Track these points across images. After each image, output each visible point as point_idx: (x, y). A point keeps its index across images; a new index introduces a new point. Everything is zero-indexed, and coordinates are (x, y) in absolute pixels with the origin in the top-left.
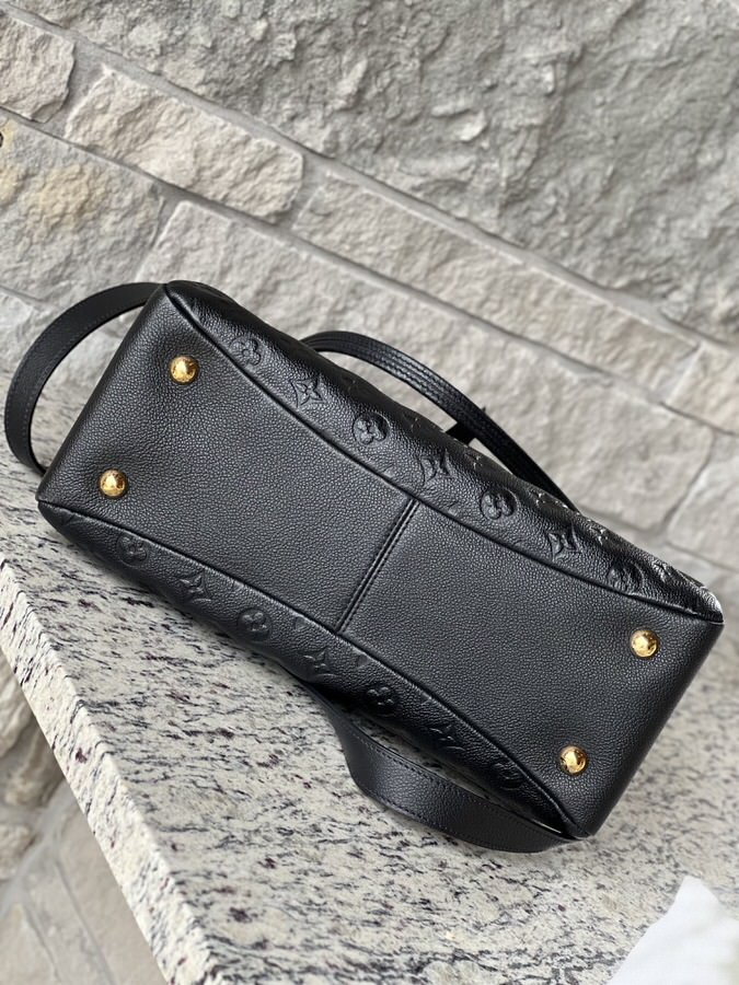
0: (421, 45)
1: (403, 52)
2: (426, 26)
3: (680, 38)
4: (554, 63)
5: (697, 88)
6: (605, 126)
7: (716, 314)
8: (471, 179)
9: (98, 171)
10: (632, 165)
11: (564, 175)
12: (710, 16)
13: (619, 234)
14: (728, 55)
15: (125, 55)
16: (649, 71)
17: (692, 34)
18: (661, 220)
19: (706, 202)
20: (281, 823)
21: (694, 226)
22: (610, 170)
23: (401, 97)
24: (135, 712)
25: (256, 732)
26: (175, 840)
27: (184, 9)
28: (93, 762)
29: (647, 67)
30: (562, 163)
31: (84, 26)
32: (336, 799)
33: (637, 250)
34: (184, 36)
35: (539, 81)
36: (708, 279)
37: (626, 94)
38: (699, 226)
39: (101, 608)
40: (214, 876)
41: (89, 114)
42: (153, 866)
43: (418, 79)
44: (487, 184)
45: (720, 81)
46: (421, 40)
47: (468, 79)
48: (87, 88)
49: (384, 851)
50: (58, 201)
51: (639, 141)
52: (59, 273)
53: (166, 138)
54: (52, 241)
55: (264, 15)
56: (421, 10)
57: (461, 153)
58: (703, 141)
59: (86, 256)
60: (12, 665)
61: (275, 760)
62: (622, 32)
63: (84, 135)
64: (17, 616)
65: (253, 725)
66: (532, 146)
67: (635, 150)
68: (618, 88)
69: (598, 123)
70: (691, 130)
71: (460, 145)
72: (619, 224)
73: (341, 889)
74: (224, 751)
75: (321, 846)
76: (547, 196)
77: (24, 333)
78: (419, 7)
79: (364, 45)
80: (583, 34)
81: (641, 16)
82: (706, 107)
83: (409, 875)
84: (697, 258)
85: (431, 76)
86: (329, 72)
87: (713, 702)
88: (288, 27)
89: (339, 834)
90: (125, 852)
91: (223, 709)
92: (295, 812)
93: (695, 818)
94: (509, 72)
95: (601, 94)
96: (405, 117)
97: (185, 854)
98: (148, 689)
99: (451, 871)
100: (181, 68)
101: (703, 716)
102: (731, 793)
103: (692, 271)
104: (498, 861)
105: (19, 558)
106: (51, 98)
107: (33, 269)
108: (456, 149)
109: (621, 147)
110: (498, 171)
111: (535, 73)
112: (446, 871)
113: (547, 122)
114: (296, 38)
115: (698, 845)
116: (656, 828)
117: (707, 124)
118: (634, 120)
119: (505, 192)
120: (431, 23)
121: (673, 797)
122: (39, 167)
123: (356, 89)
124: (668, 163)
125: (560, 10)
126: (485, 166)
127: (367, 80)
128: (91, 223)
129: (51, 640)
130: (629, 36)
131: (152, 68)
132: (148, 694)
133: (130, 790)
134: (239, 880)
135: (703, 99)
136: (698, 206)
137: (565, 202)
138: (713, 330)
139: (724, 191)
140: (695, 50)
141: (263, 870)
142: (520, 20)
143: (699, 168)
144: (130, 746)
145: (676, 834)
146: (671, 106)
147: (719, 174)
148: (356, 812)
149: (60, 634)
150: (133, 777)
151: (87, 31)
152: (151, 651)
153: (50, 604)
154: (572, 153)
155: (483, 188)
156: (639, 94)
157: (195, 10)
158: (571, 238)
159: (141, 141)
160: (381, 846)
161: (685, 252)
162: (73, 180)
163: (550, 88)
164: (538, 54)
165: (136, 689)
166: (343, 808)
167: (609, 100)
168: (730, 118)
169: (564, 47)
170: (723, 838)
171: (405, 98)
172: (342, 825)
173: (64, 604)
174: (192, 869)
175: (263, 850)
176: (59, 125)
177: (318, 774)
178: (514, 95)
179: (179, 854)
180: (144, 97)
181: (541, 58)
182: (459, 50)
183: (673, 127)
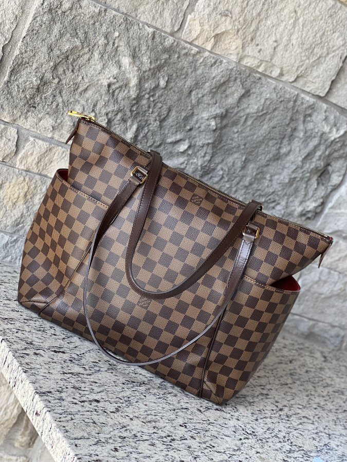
0: (159, 115)
1: (152, 119)
2: (160, 108)
3: (266, 103)
4: (215, 118)
5: (276, 122)
6: (240, 141)
7: (296, 213)
8: (186, 167)
9: (31, 179)
10: (253, 155)
11: (224, 162)
12: (277, 94)
13: (251, 184)
14: (287, 108)
15: (38, 132)
16: (255, 117)
17: (271, 101)
18: (268, 176)
19: (286, 168)
20: (120, 434)
21: (282, 178)
22: (244, 158)
23: (153, 137)
24: (58, 395)
25: (110, 400)
26: (76, 443)
27: (60, 111)
28: (42, 416)
29: (254, 116)
30: (223, 157)
31: (21, 122)
32: (144, 424)
33: (260, 190)
34: (61, 122)
35: (209, 125)
36: (291, 199)
37: (246, 127)
38: (284, 178)
39: (43, 355)
40: (93, 455)
41: (25, 157)
42: (68, 454)
43: (159, 129)
44: (193, 168)
45: (285, 119)
46: (158, 114)
47: (180, 127)
48: (24, 146)
49: (164, 443)
50: (16, 192)
51: (254, 145)
52: (18, 221)
53: (57, 163)
54: (14, 209)
55: (93, 111)
56: (158, 102)
57: (180, 157)
58: (281, 143)
59: (29, 213)
60: (8, 382)
61: (117, 410)
62: (242, 103)
63: (24, 165)
64: (9, 361)
65: (108, 397)
66: (210, 151)
67: (253, 149)
68: (243, 125)
69: (236, 140)
70: (276, 140)
71: (179, 153)
72: (250, 180)
73: (146, 458)
74: (96, 408)
75: (138, 442)
76: (218, 171)
77: (6, 247)
78: (156, 101)
79: (135, 118)
80: (226, 105)
81: (249, 96)
82: (280, 129)
83: (175, 452)
84: (285, 190)
85: (164, 128)
86: (122, 130)
87: (310, 377)
88: (103, 114)
89: (145, 437)
90: (57, 449)
91: (95, 391)
92: (126, 430)
93: (301, 424)
94: (197, 123)
95: (236, 128)
96: (155, 144)
97: (81, 448)
98: (64, 385)
99: (193, 449)
100: (62, 134)
101: (306, 383)
102: (317, 413)
103: (283, 196)
104: (213, 445)
105: (8, 338)
106: (9, 151)
107: (8, 221)
108: (178, 155)
109: (247, 149)
110: (197, 163)
111: (207, 122)
112: (191, 449)
113: (215, 141)
114: (107, 118)
115: (301, 435)
116: (283, 429)
117: (282, 137)
118: (251, 137)
119: (200, 171)
120: (162, 107)
121: (291, 416)
122: (7, 180)
123: (134, 136)
124: (268, 153)
125: (215, 96)
126: (191, 161)
127: (138, 132)
128: (30, 200)
129: (23, 369)
130: (245, 104)
131: (50, 136)
132: (64, 387)
133: (57, 425)
134: (103, 456)
135: (279, 127)
136: (282, 170)
137: (226, 173)
138: (296, 220)
139: (292, 163)
140: (273, 107)
141: (113, 452)
142: (199, 102)
143: (281, 154)
144: (57, 408)
145: (291, 430)
146: (266, 130)
147: (289, 156)
148: (152, 428)
149: (26, 366)
150: (59, 420)
151: (22, 124)
152: (64, 370)
153: (22, 355)
154: (227, 153)
155: (191, 170)
156: (252, 127)
157: (65, 111)
158: (231, 187)
159: (48, 165)
160: (163, 441)
161: (280, 189)
162: (21, 184)
163: (214, 128)
164: (208, 115)
165: (59, 386)
166: (147, 427)
167: (240, 130)
168: (291, 133)
169: (218, 111)
170: (313, 431)
171: (155, 136)
172: (146, 434)
173: (28, 354)
174: (84, 453)
175: (113, 445)
176: (14, 162)
177: (136, 415)
178: (200, 131)
179: (79, 448)
180: (47, 148)
181: (209, 116)
182: (174, 116)
183: (268, 139)
